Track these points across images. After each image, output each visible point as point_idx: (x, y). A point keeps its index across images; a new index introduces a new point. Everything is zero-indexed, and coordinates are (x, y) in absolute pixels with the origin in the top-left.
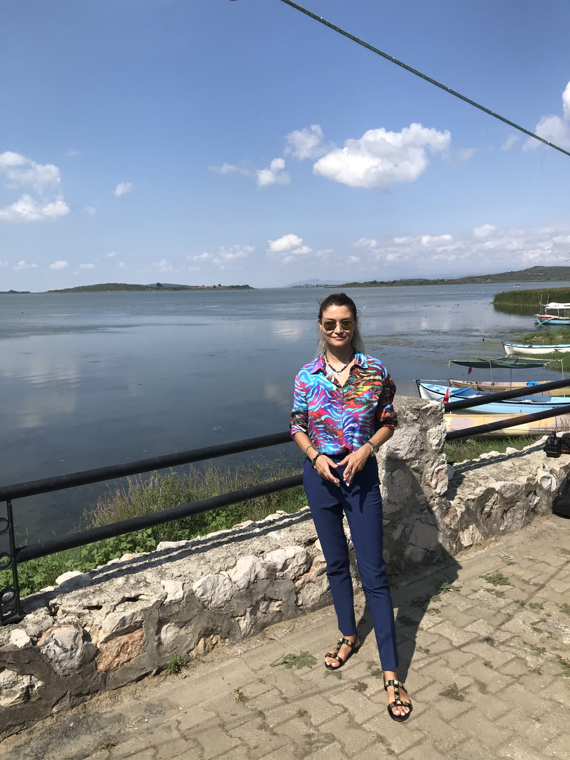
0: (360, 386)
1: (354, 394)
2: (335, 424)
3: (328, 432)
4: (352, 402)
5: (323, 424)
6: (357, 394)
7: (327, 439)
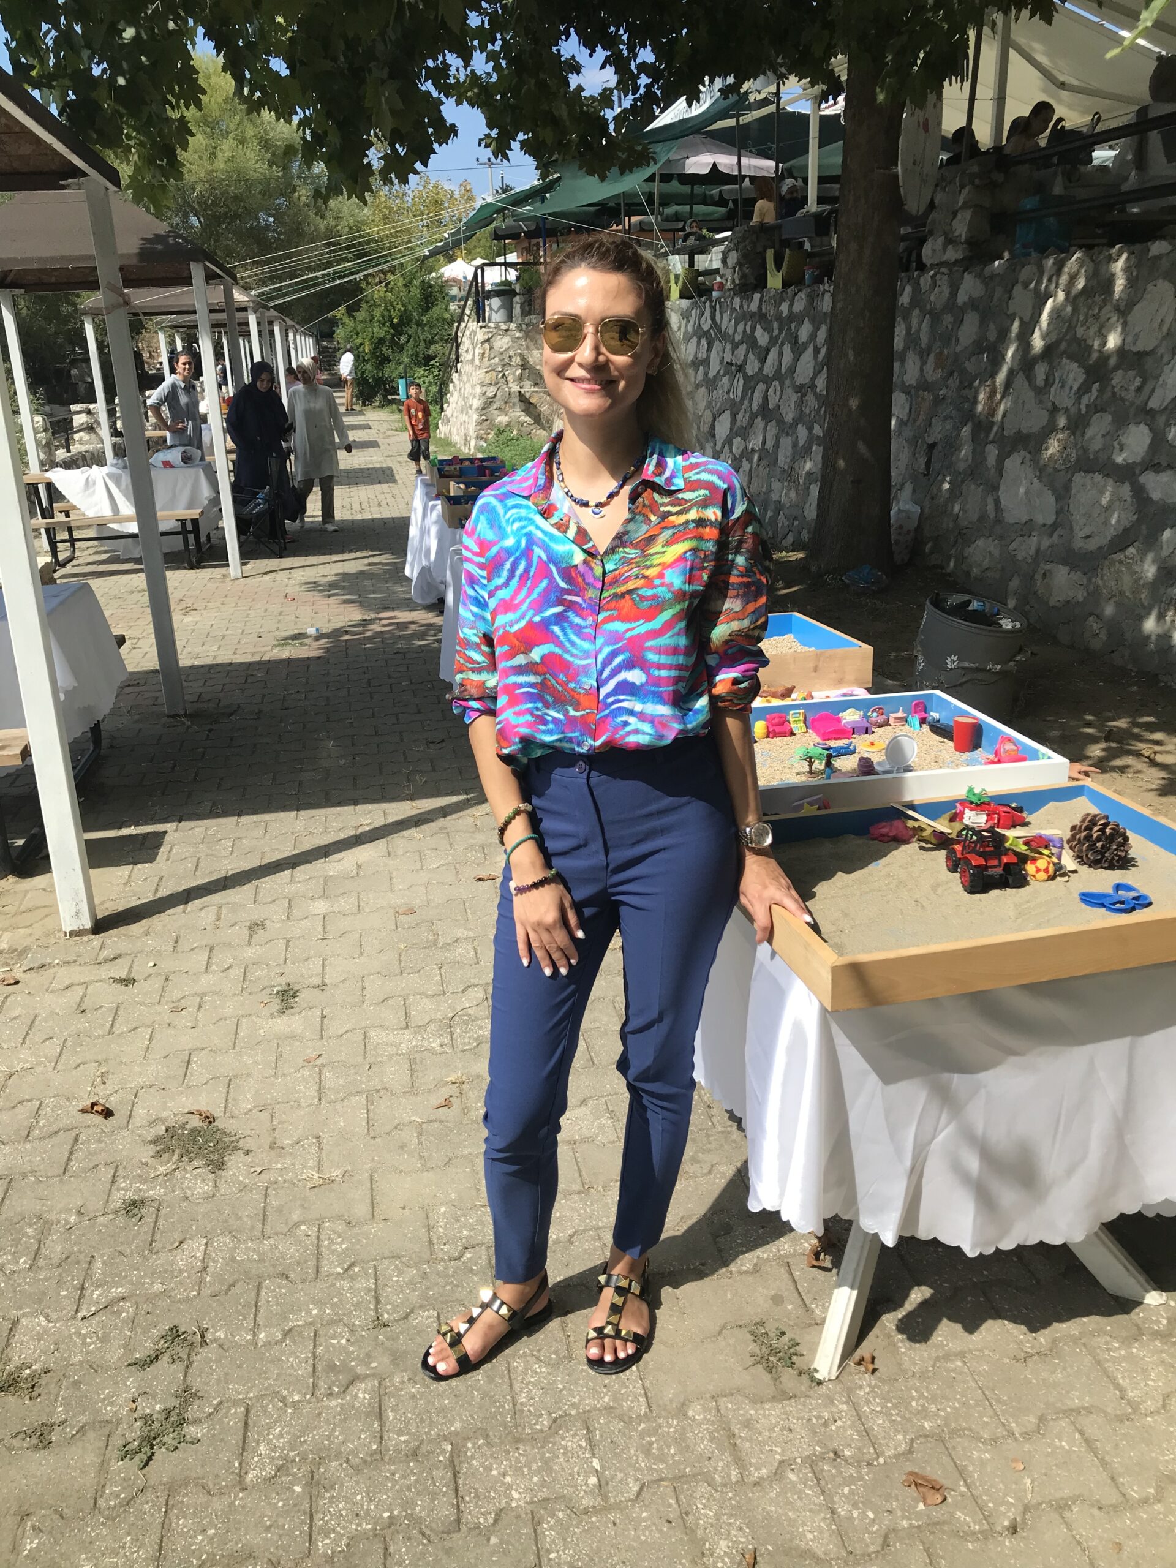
0: (657, 548)
1: (637, 577)
2: (573, 674)
3: (550, 699)
4: (626, 603)
5: (535, 673)
6: (644, 577)
7: (544, 722)
